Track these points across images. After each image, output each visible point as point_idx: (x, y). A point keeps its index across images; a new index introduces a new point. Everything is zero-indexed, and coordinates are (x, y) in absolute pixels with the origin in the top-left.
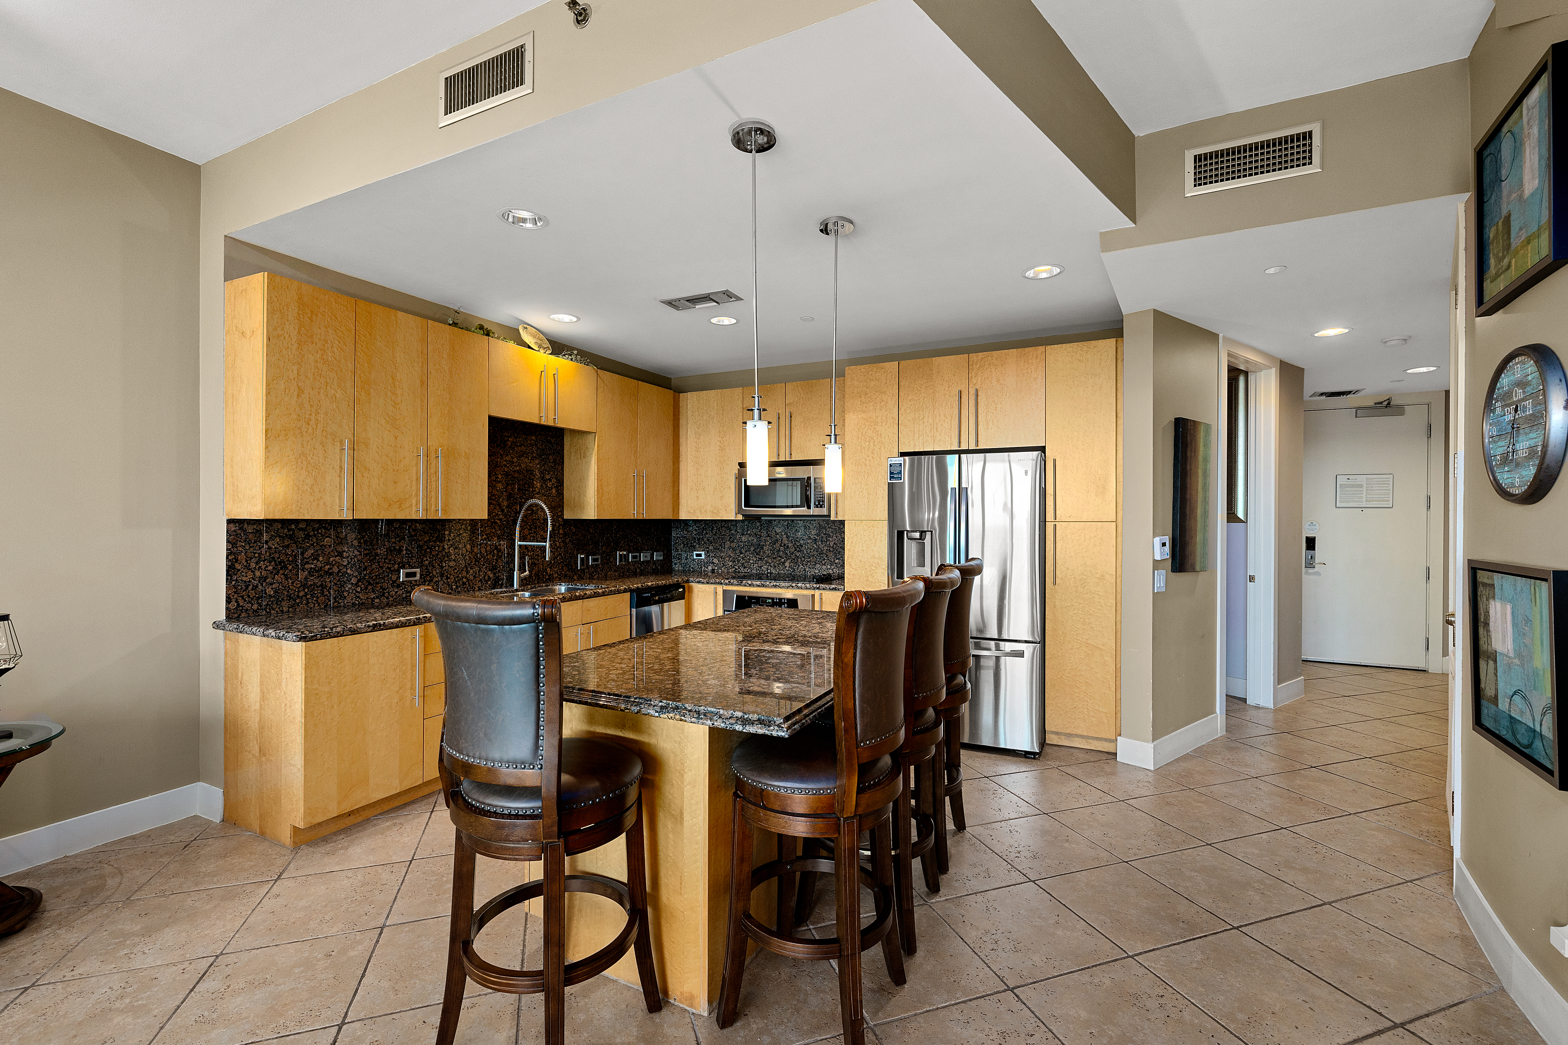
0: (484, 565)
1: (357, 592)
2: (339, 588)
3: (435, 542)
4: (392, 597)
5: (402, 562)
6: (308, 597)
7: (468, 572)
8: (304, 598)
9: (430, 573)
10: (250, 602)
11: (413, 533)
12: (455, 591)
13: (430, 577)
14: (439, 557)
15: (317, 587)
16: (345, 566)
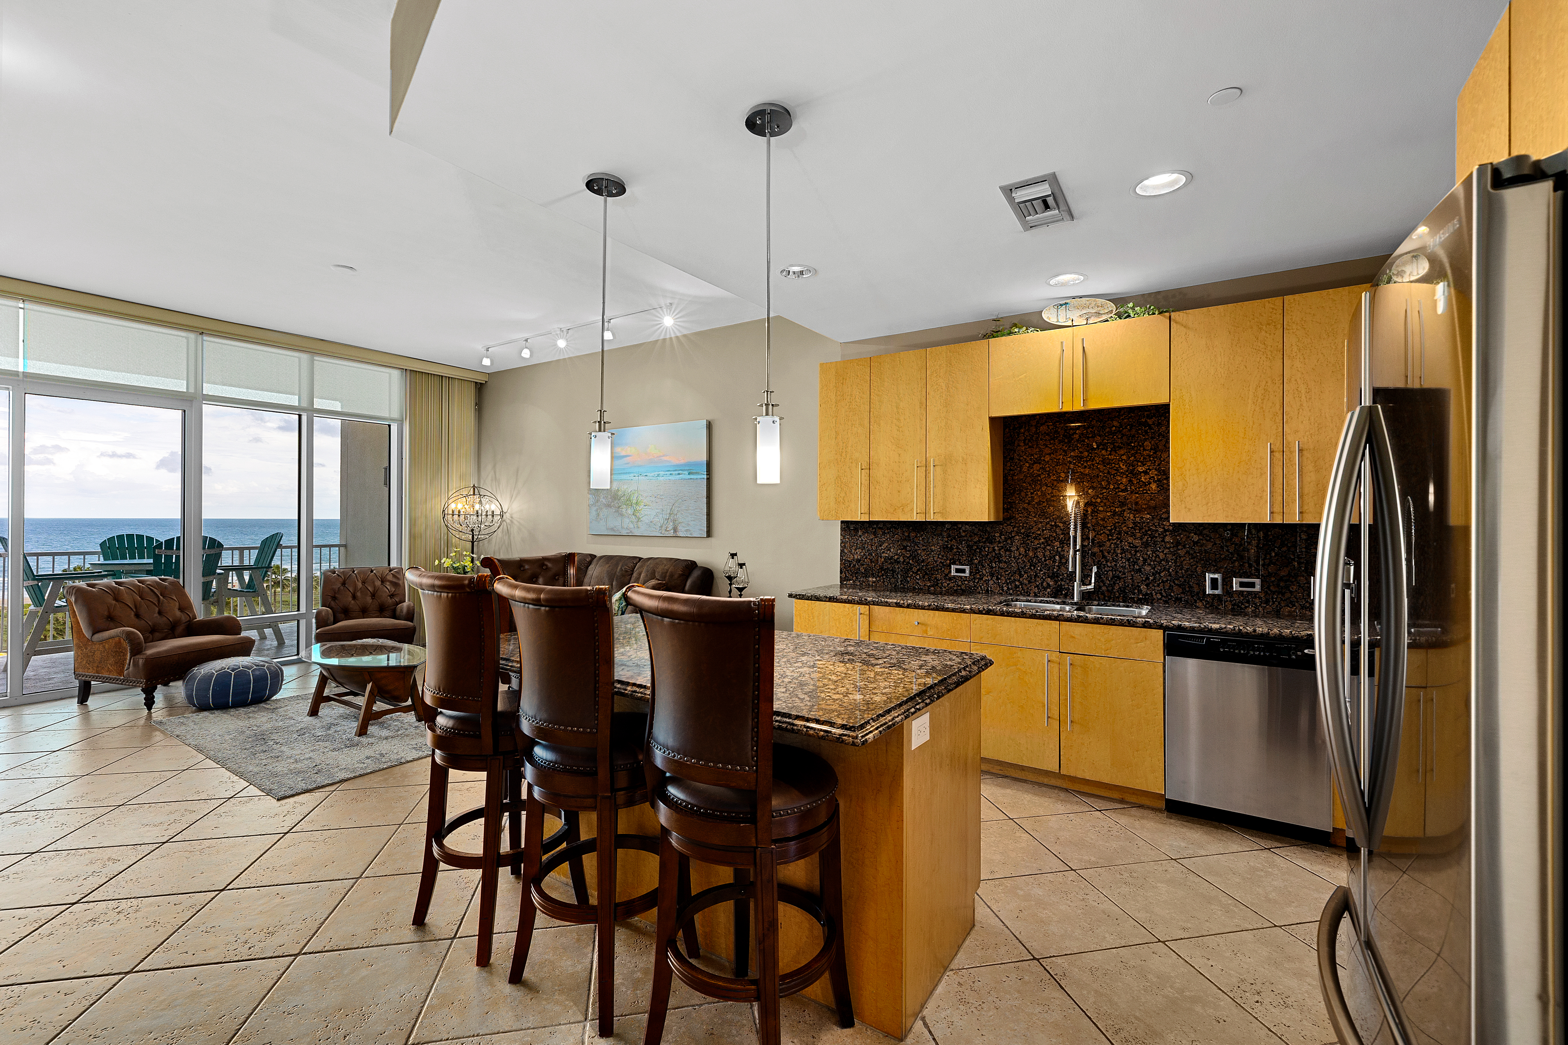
1: (917, 579)
2: (904, 573)
4: (945, 587)
5: (953, 559)
6: (885, 577)
7: (1021, 576)
8: (881, 577)
11: (963, 534)
12: (1007, 592)
13: (980, 575)
14: (989, 557)
15: (890, 571)
16: (908, 557)
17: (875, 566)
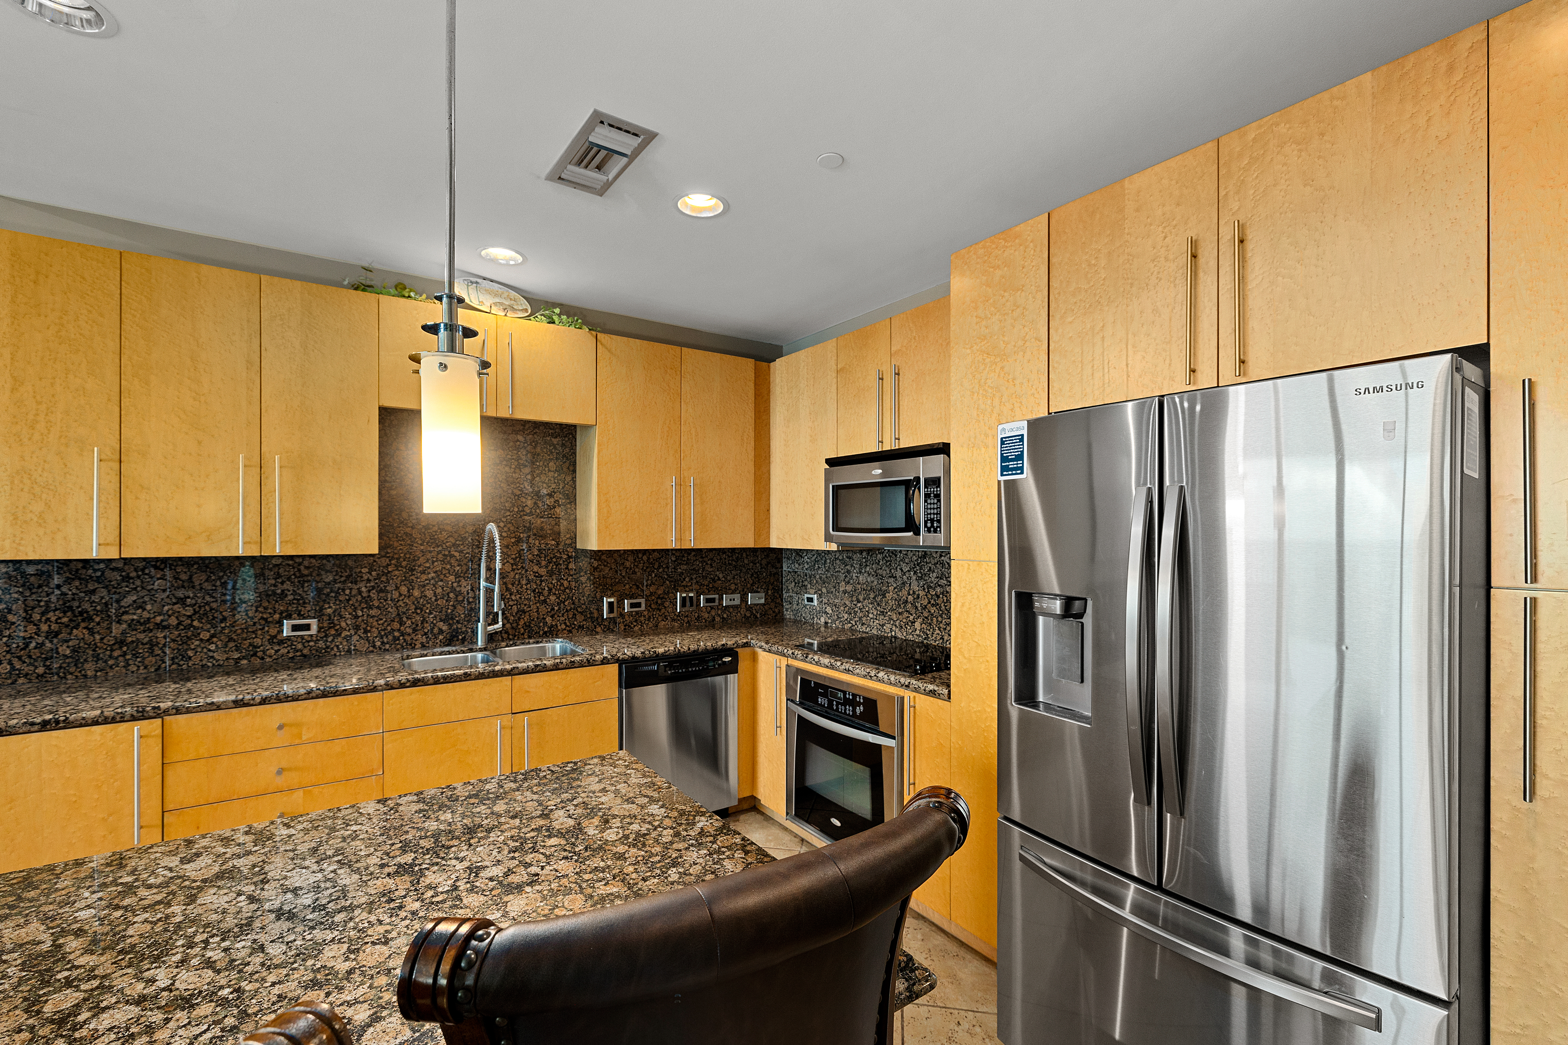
0: (430, 613)
1: (210, 650)
3: (344, 582)
4: (270, 657)
5: (287, 611)
7: (402, 623)
8: (121, 659)
9: (335, 625)
10: (30, 664)
11: (306, 572)
12: (380, 649)
13: (337, 630)
14: (351, 602)
16: (190, 617)
17: (102, 639)
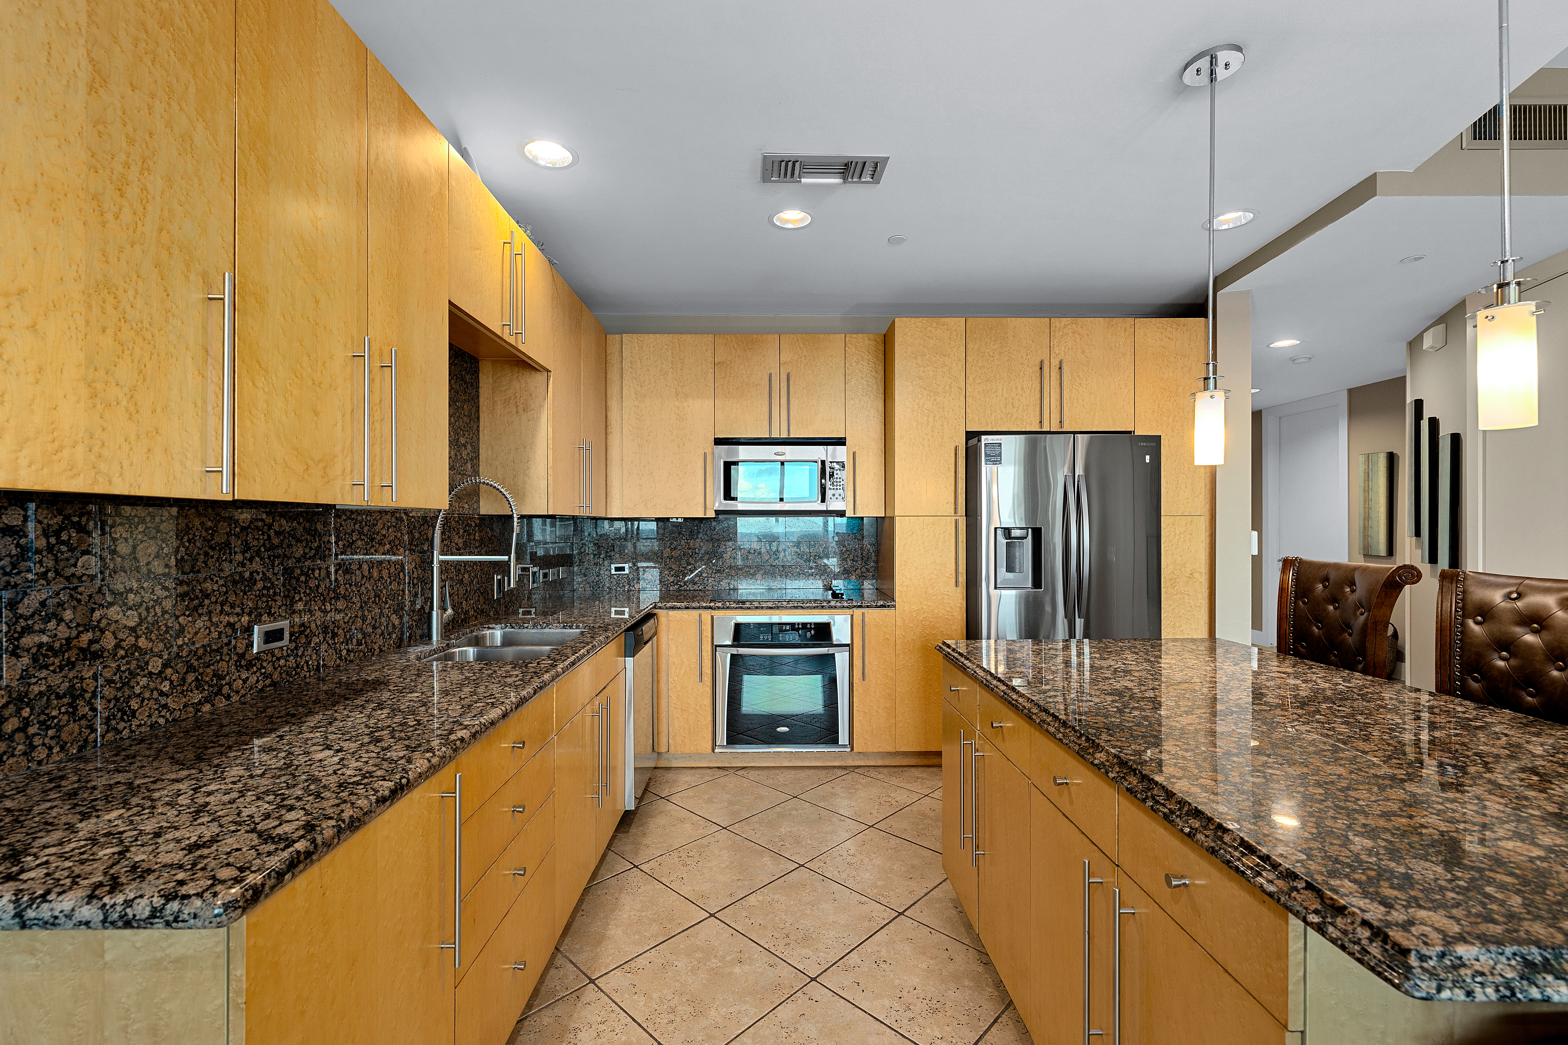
2: (119, 689)
3: (313, 558)
4: (237, 692)
5: (257, 608)
6: (32, 730)
8: (19, 736)
9: (305, 628)
13: (307, 637)
14: (320, 590)
15: (59, 697)
16: (133, 630)
